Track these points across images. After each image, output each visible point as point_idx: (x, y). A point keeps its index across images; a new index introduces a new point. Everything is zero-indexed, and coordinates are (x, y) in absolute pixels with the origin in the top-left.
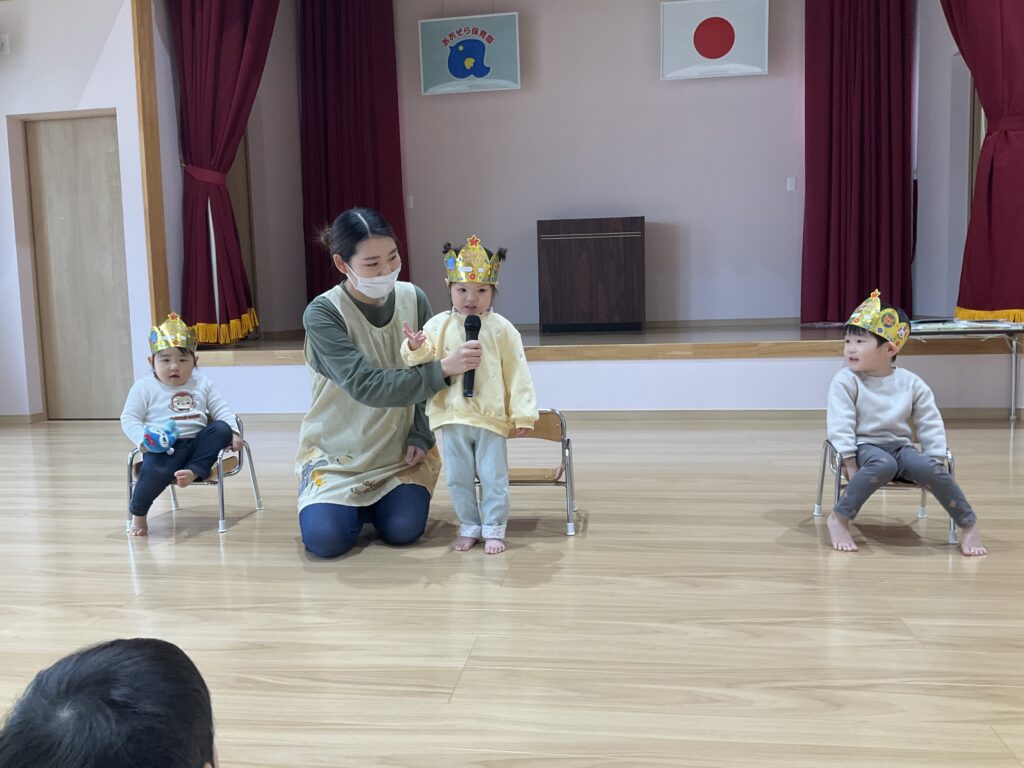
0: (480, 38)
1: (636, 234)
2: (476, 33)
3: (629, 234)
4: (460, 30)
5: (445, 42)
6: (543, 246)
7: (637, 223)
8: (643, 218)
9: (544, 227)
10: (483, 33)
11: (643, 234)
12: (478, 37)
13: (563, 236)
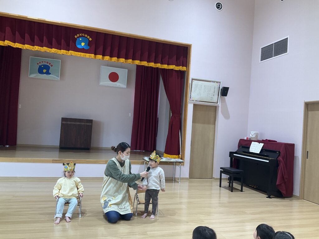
0: (49, 65)
1: (90, 124)
2: (48, 63)
3: (88, 124)
4: (43, 62)
6: (62, 125)
8: (92, 120)
9: (63, 119)
11: (92, 124)
13: (69, 123)
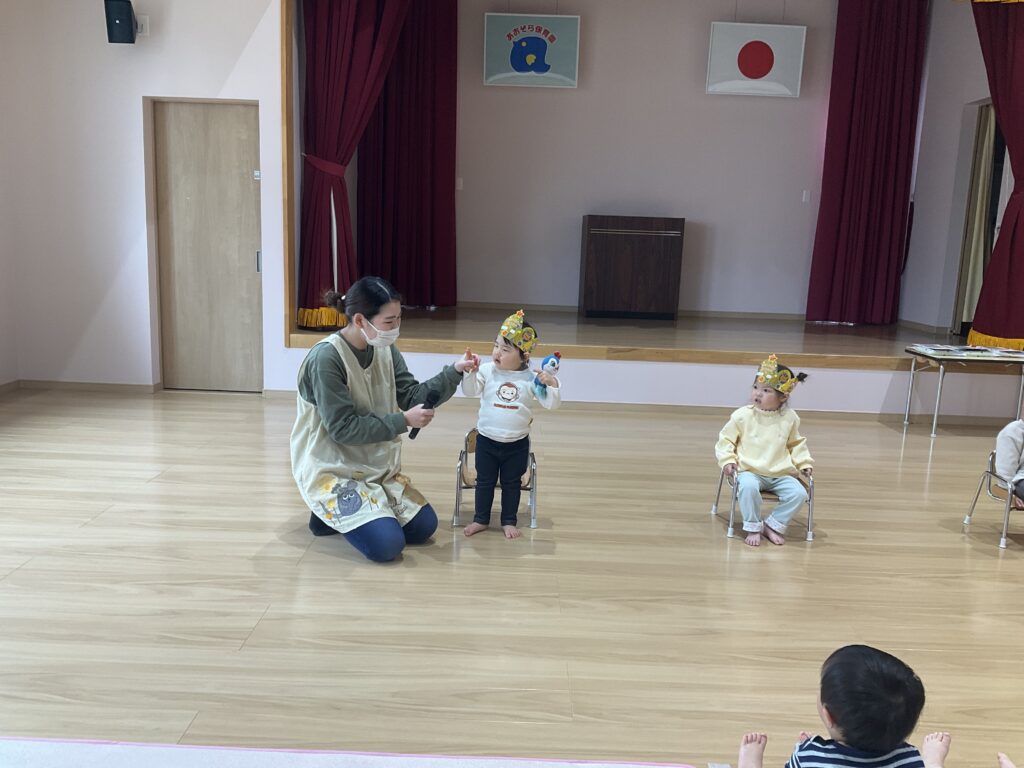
0: (543, 37)
1: (676, 234)
2: (540, 31)
3: (673, 233)
4: (525, 27)
5: (509, 36)
6: (592, 238)
7: (678, 224)
8: (683, 219)
9: (593, 222)
10: (546, 32)
11: (682, 234)
12: (541, 35)
13: (611, 231)
